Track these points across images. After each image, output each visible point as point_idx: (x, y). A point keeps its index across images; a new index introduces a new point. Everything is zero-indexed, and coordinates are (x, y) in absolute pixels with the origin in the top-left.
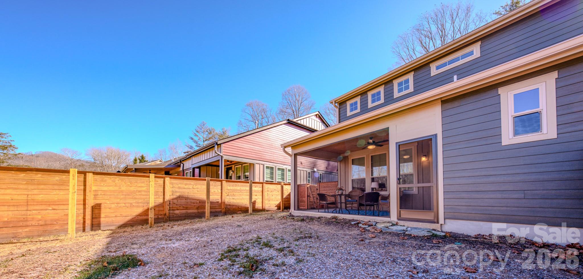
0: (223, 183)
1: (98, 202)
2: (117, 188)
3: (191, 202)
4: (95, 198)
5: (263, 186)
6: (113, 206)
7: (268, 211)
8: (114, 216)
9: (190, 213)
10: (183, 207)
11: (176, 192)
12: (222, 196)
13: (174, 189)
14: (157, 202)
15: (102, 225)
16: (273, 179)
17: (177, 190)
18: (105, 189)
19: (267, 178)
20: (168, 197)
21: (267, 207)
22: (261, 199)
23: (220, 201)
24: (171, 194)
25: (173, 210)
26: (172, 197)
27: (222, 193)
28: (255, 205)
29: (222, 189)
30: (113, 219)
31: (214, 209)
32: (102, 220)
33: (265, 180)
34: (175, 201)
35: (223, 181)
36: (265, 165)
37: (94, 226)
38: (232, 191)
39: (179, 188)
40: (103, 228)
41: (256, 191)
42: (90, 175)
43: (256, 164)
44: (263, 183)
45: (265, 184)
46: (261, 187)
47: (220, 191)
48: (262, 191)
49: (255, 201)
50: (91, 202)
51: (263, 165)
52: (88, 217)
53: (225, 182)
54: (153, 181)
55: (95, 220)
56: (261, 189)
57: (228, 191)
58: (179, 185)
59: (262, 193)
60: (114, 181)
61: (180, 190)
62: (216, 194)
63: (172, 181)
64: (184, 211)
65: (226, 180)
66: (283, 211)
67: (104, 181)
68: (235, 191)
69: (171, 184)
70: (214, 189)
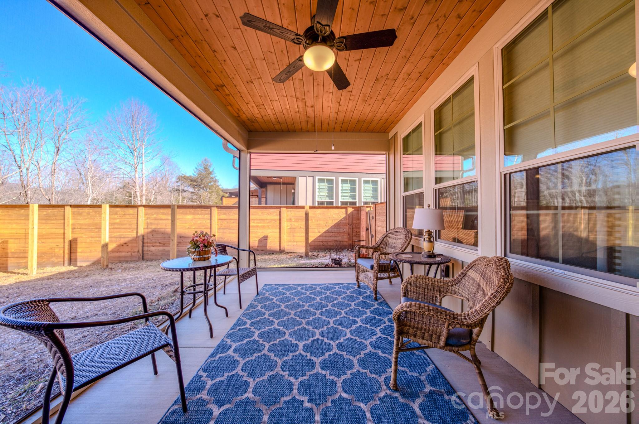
0: (212, 211)
1: (76, 237)
2: (91, 221)
4: (73, 232)
5: (280, 212)
6: (88, 240)
7: (288, 253)
8: (89, 251)
10: (160, 243)
11: (151, 224)
12: (211, 227)
13: (149, 221)
14: (130, 236)
15: (78, 260)
16: (332, 199)
17: (153, 221)
18: (82, 222)
19: (322, 196)
20: (141, 231)
21: (286, 246)
22: (278, 234)
24: (146, 227)
25: (148, 247)
26: (147, 231)
27: (211, 224)
28: (267, 242)
30: (88, 254)
32: (78, 254)
33: (317, 199)
34: (150, 236)
35: (213, 208)
36: (317, 178)
37: (72, 260)
38: (227, 221)
39: (155, 219)
40: (79, 264)
41: (268, 221)
42: (68, 210)
43: (300, 177)
44: (281, 207)
45: (285, 209)
46: (278, 214)
47: (209, 221)
48: (280, 220)
49: (267, 237)
50: (69, 236)
51: (313, 177)
52: (67, 251)
53: (216, 208)
54: (105, 213)
55: (72, 255)
56: (278, 217)
57: (220, 222)
58: (155, 216)
59: (280, 223)
60: (89, 214)
61: (156, 222)
62: (203, 226)
63: (147, 211)
64: (161, 248)
65: (217, 207)
66: (307, 255)
67: (81, 214)
68: (232, 221)
69: (146, 214)
70: (199, 219)
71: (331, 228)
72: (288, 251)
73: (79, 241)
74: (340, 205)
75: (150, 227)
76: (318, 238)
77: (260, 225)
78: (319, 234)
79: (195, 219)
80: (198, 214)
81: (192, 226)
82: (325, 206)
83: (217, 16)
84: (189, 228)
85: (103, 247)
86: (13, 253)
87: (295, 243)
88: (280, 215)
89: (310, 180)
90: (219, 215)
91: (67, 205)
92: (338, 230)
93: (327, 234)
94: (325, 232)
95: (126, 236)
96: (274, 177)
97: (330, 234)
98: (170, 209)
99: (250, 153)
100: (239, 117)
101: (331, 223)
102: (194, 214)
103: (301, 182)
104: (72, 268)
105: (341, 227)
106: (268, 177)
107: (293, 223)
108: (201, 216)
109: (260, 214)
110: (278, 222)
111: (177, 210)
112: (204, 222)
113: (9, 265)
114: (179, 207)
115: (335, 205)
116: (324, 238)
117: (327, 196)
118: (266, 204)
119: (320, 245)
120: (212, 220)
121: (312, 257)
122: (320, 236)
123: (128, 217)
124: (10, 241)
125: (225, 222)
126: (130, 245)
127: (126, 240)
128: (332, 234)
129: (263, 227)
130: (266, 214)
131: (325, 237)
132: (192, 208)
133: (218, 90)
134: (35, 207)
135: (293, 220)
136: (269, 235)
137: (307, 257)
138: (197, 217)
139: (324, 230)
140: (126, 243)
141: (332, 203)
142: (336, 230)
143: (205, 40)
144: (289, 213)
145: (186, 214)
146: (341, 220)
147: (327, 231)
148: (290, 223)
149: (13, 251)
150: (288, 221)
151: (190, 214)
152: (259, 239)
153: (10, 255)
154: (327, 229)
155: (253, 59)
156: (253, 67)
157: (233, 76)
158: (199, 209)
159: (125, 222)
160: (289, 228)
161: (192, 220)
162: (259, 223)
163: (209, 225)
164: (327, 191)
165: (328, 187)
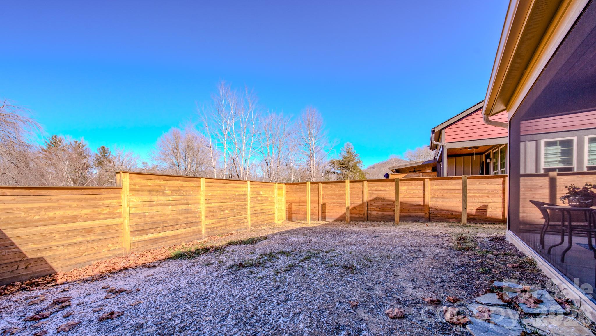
0: (425, 182)
1: (325, 202)
2: (333, 192)
3: (387, 204)
4: (323, 200)
5: (504, 181)
6: (332, 205)
8: (332, 212)
9: (387, 215)
10: (380, 209)
11: (373, 194)
12: (424, 198)
13: (371, 191)
14: (358, 203)
15: (326, 218)
17: (374, 192)
18: (328, 193)
19: (551, 162)
20: (366, 199)
22: (502, 203)
23: (422, 203)
24: (369, 196)
25: (371, 211)
26: (370, 199)
27: (424, 194)
28: (486, 212)
29: (424, 190)
30: (332, 214)
31: (414, 213)
32: (326, 214)
33: (543, 165)
34: (372, 203)
35: (426, 180)
36: (543, 142)
37: (323, 218)
38: (440, 191)
39: (376, 190)
40: (327, 220)
41: (487, 191)
42: (320, 184)
44: (505, 176)
46: (501, 183)
47: (422, 191)
48: (504, 189)
49: (487, 206)
50: (321, 202)
51: (536, 140)
52: (320, 212)
54: (348, 186)
55: (323, 214)
56: (501, 187)
57: (433, 192)
58: (376, 188)
59: (503, 193)
60: (331, 187)
61: (377, 192)
62: (417, 196)
63: (369, 184)
64: (380, 213)
65: (429, 179)
67: (327, 187)
68: (445, 191)
69: (369, 187)
70: (413, 189)
73: (326, 204)
74: (585, 170)
75: (372, 196)
77: (477, 195)
79: (409, 189)
80: (412, 185)
81: (406, 195)
84: (403, 197)
86: (295, 211)
88: (504, 184)
90: (431, 185)
91: (320, 182)
95: (355, 203)
96: (470, 148)
102: (408, 186)
104: (324, 222)
106: (461, 149)
108: (414, 187)
109: (478, 184)
110: (501, 191)
112: (417, 192)
113: (293, 218)
115: (575, 170)
117: (560, 162)
123: (356, 189)
124: (293, 204)
125: (438, 192)
126: (358, 209)
127: (356, 205)
129: (482, 197)
130: (485, 184)
134: (309, 183)
136: (489, 205)
140: (355, 208)
141: (570, 169)
145: (401, 186)
149: (294, 210)
151: (405, 185)
152: (476, 208)
153: (293, 212)
158: (412, 181)
159: (355, 193)
161: (406, 190)
162: (476, 193)
163: (422, 195)
164: (560, 155)
165: (562, 150)
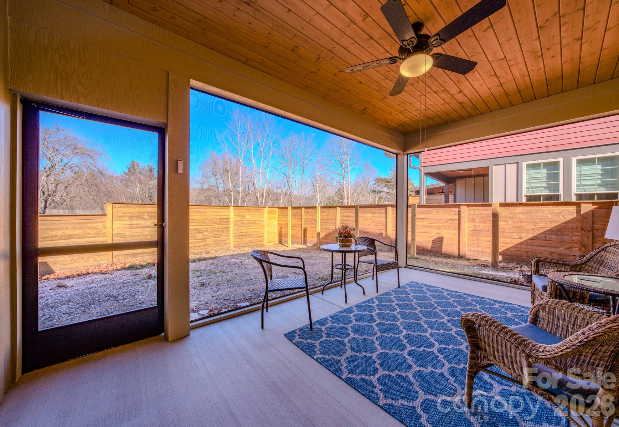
0: (387, 210)
1: (306, 227)
4: (305, 224)
5: (459, 211)
7: (470, 260)
8: (312, 237)
11: (344, 220)
13: (342, 218)
14: (332, 229)
15: (307, 242)
16: (557, 191)
17: (346, 218)
18: (309, 218)
19: (535, 188)
20: (338, 226)
21: (465, 250)
22: (457, 236)
23: (385, 233)
26: (341, 225)
28: (442, 244)
30: (311, 239)
32: (307, 238)
33: (526, 193)
35: (388, 208)
36: (524, 164)
37: (305, 242)
39: (347, 216)
40: (308, 245)
41: (443, 221)
42: (303, 209)
43: (494, 167)
44: (460, 205)
45: (466, 207)
46: (457, 213)
47: (385, 219)
48: (459, 220)
49: (442, 238)
50: (303, 228)
51: (517, 163)
52: (303, 236)
53: (390, 208)
54: (318, 212)
55: (305, 238)
56: (457, 217)
58: (346, 214)
59: (459, 224)
60: (312, 212)
61: (347, 219)
62: (380, 223)
63: (342, 210)
65: (391, 206)
66: (495, 265)
67: (308, 212)
69: (341, 213)
70: (377, 217)
71: (544, 233)
72: (470, 258)
73: (307, 229)
75: (344, 222)
76: (519, 246)
77: (434, 225)
78: (520, 241)
79: (373, 217)
80: (376, 213)
82: (542, 202)
83: (341, 72)
84: (369, 225)
85: (317, 235)
87: (480, 249)
88: (459, 214)
89: (511, 169)
90: (393, 213)
91: (303, 207)
92: (560, 237)
93: (535, 241)
94: (532, 239)
95: (330, 228)
96: (460, 170)
97: (541, 242)
98: (354, 209)
99: (407, 154)
100: (389, 126)
101: (543, 227)
102: (373, 213)
103: (497, 173)
104: (304, 247)
105: (565, 233)
107: (477, 224)
108: (378, 215)
109: (435, 213)
110: (457, 222)
111: (360, 210)
112: (381, 219)
113: (283, 241)
114: (362, 207)
115: (562, 200)
116: (530, 247)
117: (545, 188)
118: (455, 201)
119: (522, 256)
120: (387, 219)
121: (504, 269)
122: (521, 244)
123: (331, 214)
124: (282, 228)
126: (332, 235)
127: (330, 231)
128: (546, 242)
129: (438, 227)
130: (441, 213)
131: (532, 245)
132: (371, 208)
133: (363, 113)
134: (290, 208)
135: (478, 221)
136: (445, 236)
137: (494, 268)
138: (375, 215)
139: (530, 236)
140: (330, 234)
141: (557, 197)
142: (553, 236)
143: (341, 88)
144: (472, 212)
145: (367, 213)
146: (565, 223)
147: (535, 237)
148: (473, 224)
149: (284, 233)
150: (470, 221)
151: (370, 212)
152: (433, 239)
153: (283, 236)
154: (535, 234)
155: (377, 82)
156: (380, 88)
157: (369, 100)
158: (377, 209)
159: (329, 218)
160: (471, 229)
161: (371, 217)
162: (433, 222)
163: (385, 223)
164: (546, 180)
165: (547, 174)
